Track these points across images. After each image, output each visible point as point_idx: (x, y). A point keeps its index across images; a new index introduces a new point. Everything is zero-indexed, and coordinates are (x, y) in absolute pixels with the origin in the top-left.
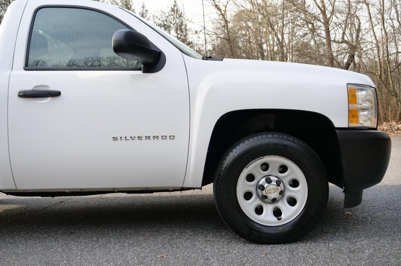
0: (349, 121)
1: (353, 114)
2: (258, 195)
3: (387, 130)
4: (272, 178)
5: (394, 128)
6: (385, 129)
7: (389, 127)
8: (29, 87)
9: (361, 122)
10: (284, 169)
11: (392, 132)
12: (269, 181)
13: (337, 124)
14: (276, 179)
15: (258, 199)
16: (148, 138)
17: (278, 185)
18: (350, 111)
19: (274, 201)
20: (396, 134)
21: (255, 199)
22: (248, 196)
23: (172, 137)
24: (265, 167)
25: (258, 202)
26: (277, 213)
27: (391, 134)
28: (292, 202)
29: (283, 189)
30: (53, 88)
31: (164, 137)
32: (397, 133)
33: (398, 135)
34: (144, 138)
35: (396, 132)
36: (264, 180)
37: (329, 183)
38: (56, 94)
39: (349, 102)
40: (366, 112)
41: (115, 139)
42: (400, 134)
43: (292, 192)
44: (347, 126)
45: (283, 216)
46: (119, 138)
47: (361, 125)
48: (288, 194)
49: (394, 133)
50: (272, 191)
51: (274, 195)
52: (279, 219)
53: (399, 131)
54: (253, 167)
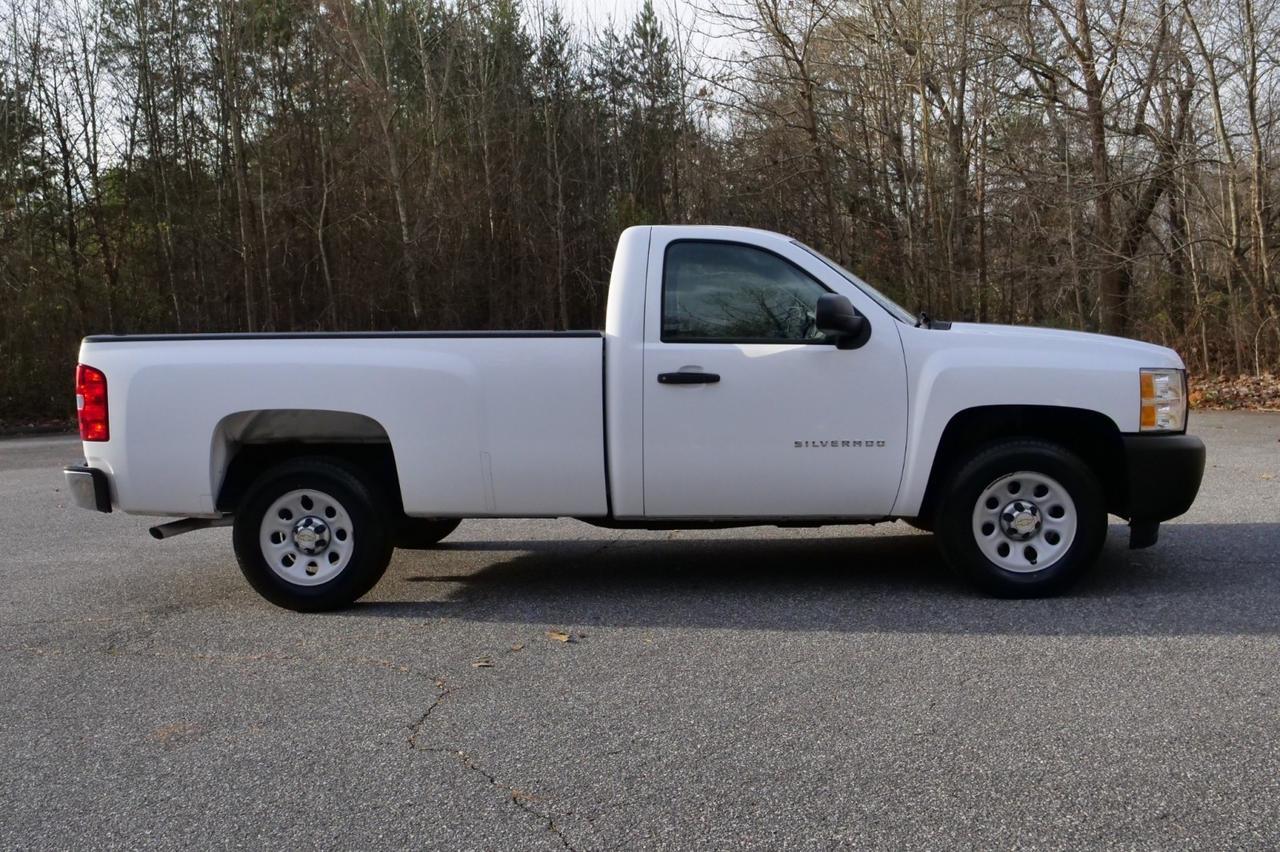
0: (1142, 423)
1: (1147, 413)
2: (1002, 529)
3: (1246, 395)
4: (1024, 504)
5: (1265, 391)
6: (1241, 394)
7: (1252, 387)
8: (674, 369)
9: (1160, 423)
10: (1041, 490)
11: (1259, 402)
12: (1019, 508)
13: (1123, 428)
14: (1030, 506)
15: (1002, 534)
16: (846, 443)
17: (1034, 514)
18: (1142, 409)
19: (1026, 537)
20: (1270, 407)
21: (998, 535)
22: (988, 529)
23: (881, 444)
24: (1015, 487)
25: (1002, 539)
26: (1030, 554)
27: (1256, 408)
28: (1053, 538)
29: (1039, 520)
30: (708, 369)
31: (869, 444)
32: (1273, 405)
33: (1274, 409)
34: (840, 444)
35: (1269, 403)
36: (1012, 506)
37: (1109, 515)
38: (713, 379)
39: (1143, 394)
40: (1168, 408)
41: (798, 444)
42: (1278, 407)
43: (1052, 524)
44: (1137, 430)
45: (1040, 559)
46: (804, 444)
47: (1159, 428)
48: (1046, 527)
49: (1264, 404)
50: (1024, 522)
51: (1030, 528)
52: (1033, 563)
53: (1278, 401)
54: (997, 488)
